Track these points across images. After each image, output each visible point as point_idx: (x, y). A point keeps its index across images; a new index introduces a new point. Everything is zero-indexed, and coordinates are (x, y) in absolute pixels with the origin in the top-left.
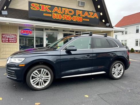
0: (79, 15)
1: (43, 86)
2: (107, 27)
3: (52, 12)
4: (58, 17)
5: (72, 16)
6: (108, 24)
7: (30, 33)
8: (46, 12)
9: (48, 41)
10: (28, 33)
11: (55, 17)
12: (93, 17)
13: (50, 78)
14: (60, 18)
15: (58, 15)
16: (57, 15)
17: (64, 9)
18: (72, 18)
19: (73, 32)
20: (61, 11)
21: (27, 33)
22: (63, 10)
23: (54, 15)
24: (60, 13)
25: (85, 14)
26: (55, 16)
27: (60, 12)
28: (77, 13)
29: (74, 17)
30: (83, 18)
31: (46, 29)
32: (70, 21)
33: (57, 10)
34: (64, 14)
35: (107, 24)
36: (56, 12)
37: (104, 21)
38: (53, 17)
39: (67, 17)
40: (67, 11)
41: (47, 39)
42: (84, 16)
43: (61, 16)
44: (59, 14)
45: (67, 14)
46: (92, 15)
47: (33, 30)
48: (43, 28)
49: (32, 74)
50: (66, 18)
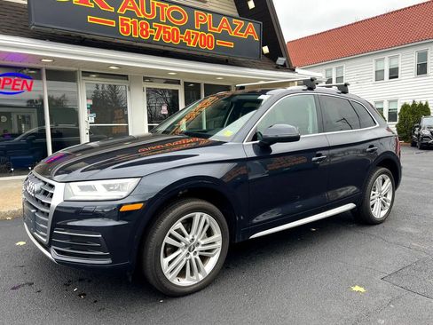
0: (204, 28)
1: (201, 277)
2: (278, 68)
3: (116, 10)
4: (139, 32)
5: (183, 29)
6: (281, 61)
7: (25, 88)
8: (96, 12)
9: (94, 115)
10: (16, 87)
11: (128, 32)
12: (244, 36)
13: (219, 244)
14: (144, 32)
15: (138, 24)
16: (134, 23)
17: (156, 5)
18: (183, 38)
19: (178, 82)
20: (148, 11)
21: (13, 88)
22: (153, 8)
23: (123, 24)
24: (143, 16)
25: (221, 27)
26: (127, 25)
27: (143, 13)
28: (198, 21)
29: (189, 33)
30: (217, 36)
31: (86, 74)
32: (176, 47)
33: (135, 8)
34: (157, 20)
35: (280, 59)
36: (131, 14)
37: (266, 49)
38: (123, 29)
39: (169, 32)
40: (165, 13)
41: (92, 109)
42: (217, 30)
43: (149, 29)
44: (140, 19)
45: (168, 23)
46: (242, 31)
47: (39, 78)
48: (73, 69)
49: (167, 236)
50: (165, 36)
